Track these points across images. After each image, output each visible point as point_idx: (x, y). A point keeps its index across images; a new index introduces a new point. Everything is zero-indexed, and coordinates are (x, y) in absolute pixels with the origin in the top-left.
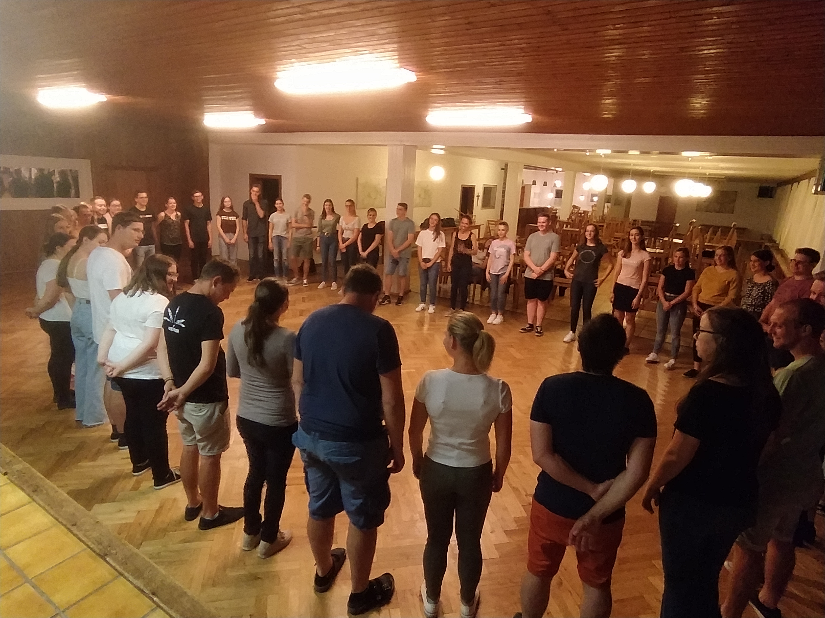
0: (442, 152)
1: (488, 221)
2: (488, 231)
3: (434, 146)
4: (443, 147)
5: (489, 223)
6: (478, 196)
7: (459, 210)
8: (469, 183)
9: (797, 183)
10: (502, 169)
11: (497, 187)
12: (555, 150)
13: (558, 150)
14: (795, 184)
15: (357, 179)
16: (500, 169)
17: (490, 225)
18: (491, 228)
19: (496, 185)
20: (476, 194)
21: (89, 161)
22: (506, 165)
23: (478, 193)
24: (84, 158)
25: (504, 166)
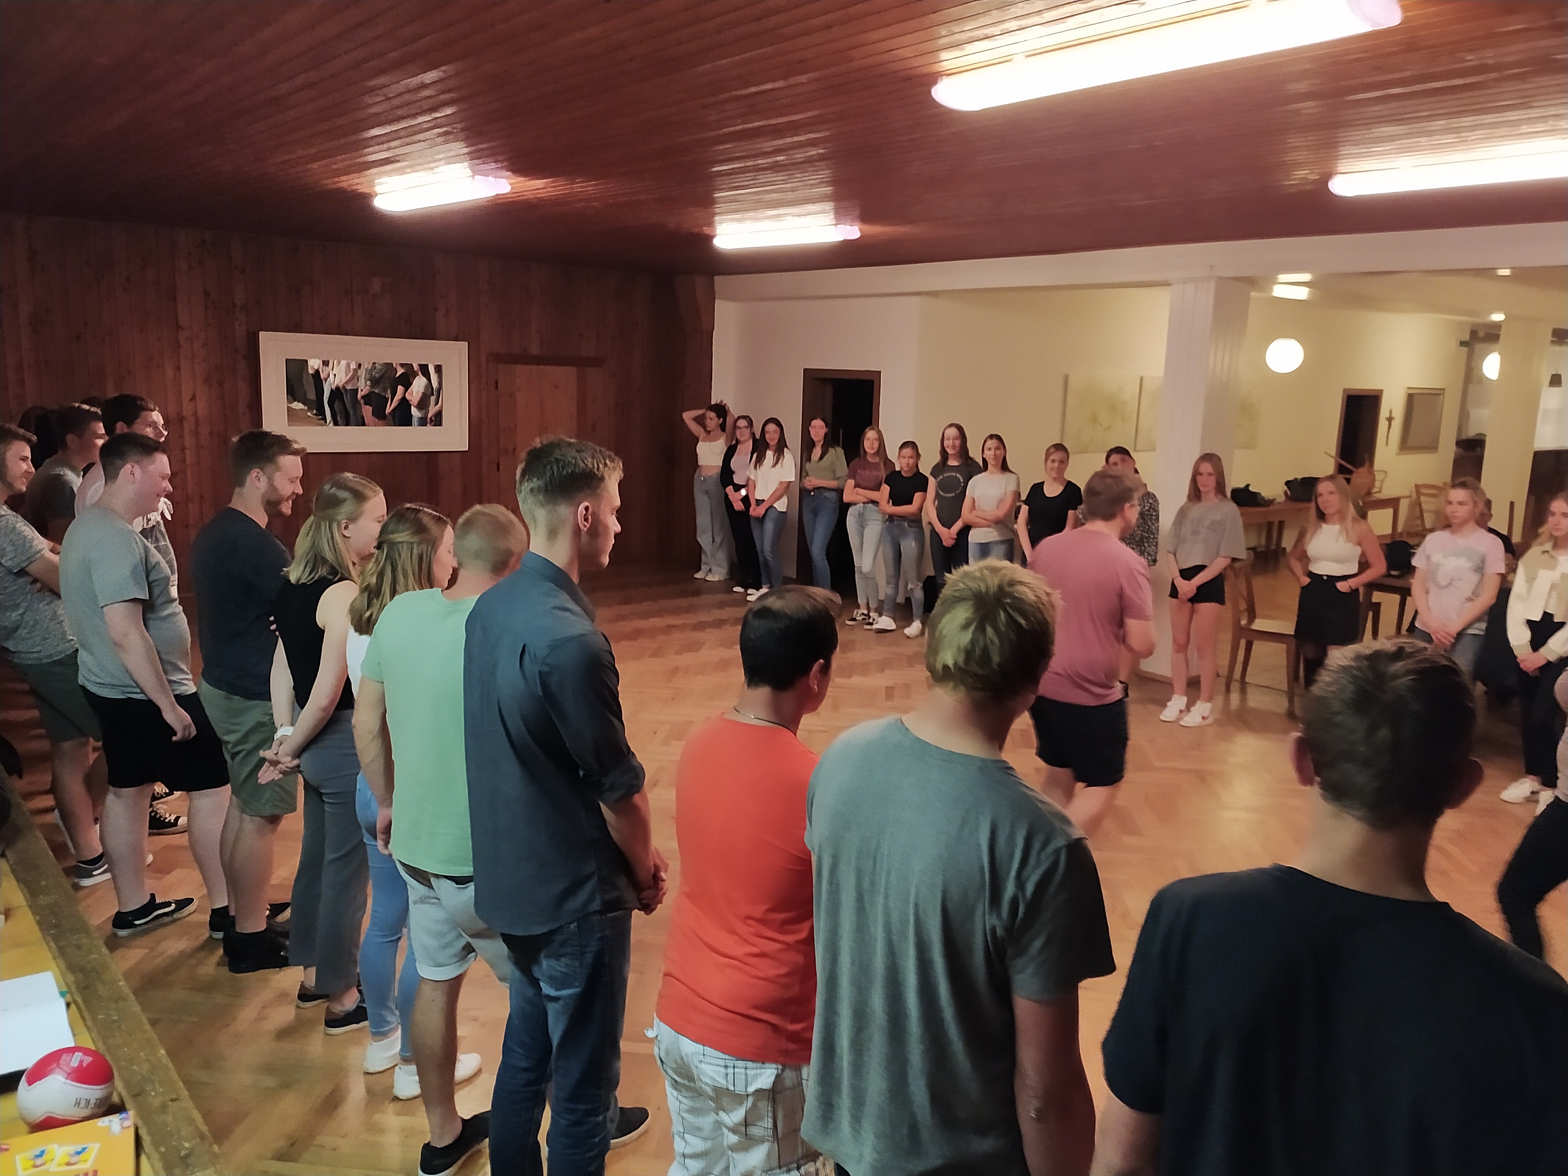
0: (1302, 293)
1: (1417, 486)
2: (1418, 513)
3: (1282, 278)
4: (1306, 277)
5: (1418, 493)
6: (1390, 420)
7: (1333, 453)
8: (1364, 384)
10: (1463, 344)
11: (1446, 392)
15: (1066, 379)
16: (1454, 345)
17: (1422, 498)
18: (1424, 507)
19: (1444, 389)
20: (1384, 414)
21: (464, 345)
22: (1474, 334)
23: (1391, 411)
24: (456, 339)
25: (1468, 335)
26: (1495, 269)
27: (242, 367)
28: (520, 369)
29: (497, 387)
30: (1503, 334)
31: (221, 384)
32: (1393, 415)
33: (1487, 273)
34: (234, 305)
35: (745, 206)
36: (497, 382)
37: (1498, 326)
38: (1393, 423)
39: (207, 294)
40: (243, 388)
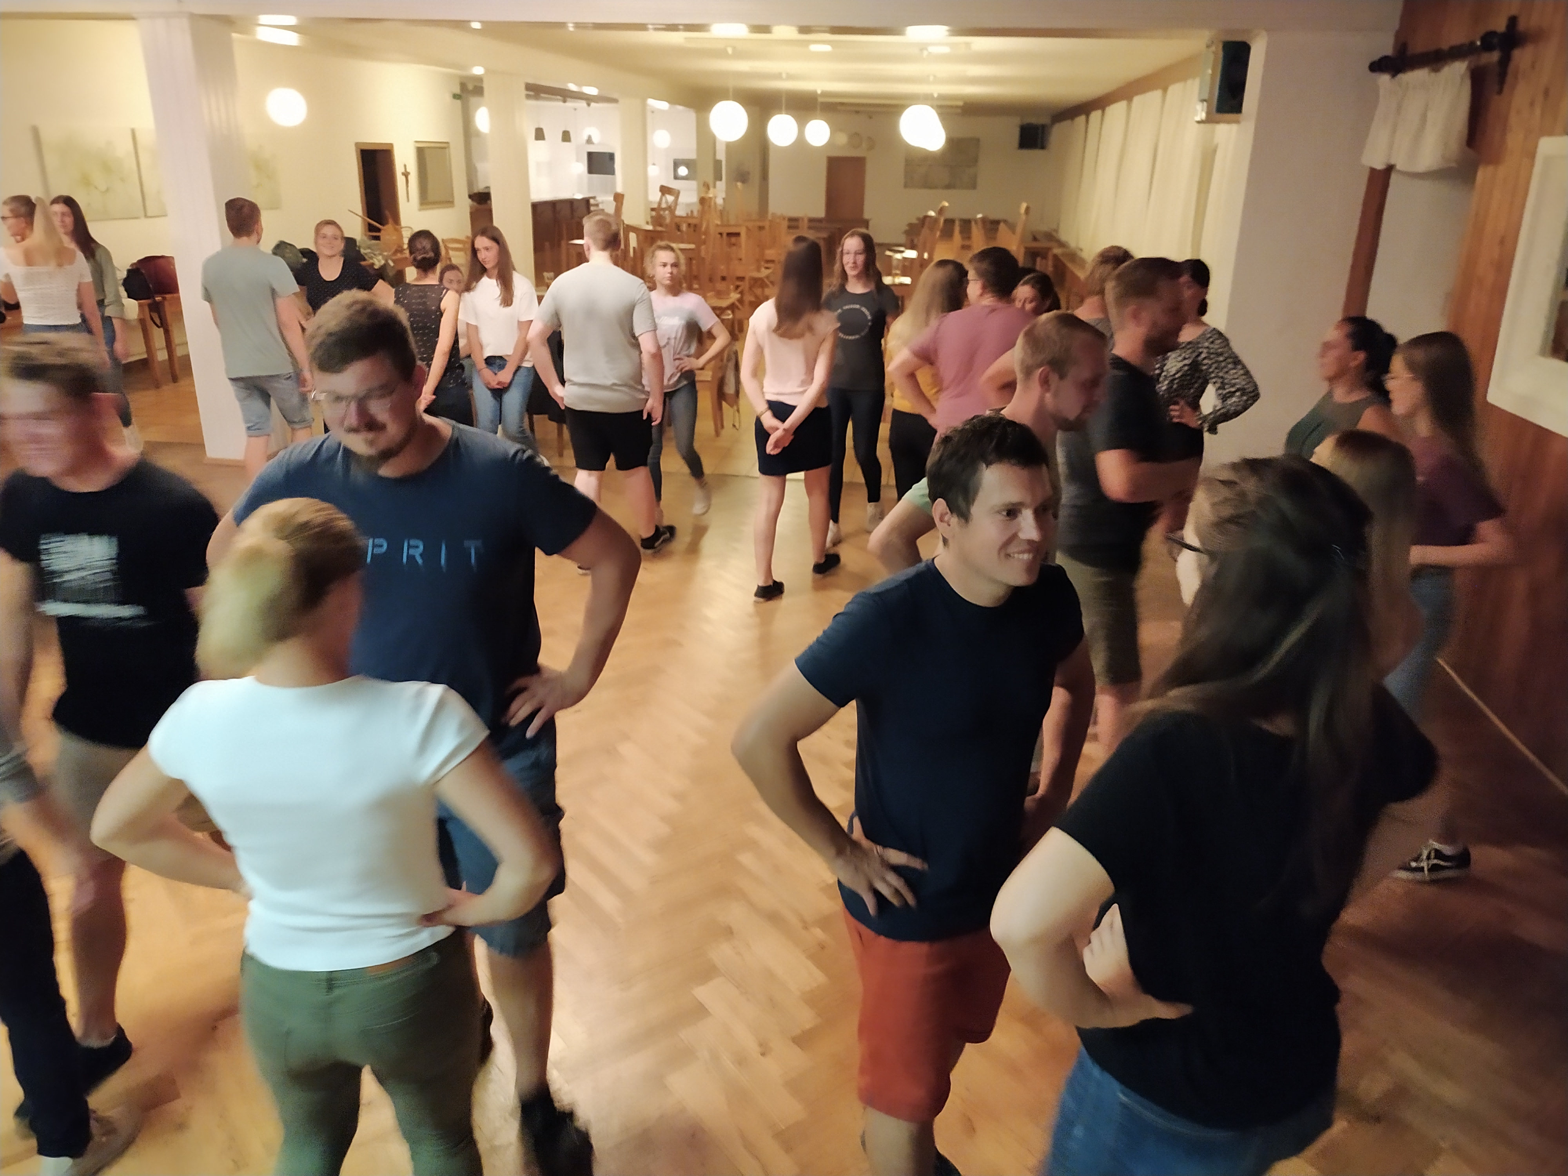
0: (292, 39)
3: (264, 19)
4: (291, 20)
6: (406, 175)
7: (360, 212)
8: (375, 138)
9: (1099, 112)
10: (456, 96)
11: (451, 146)
12: (571, 27)
13: (578, 25)
14: (1095, 115)
15: (35, 132)
16: (448, 98)
19: (447, 143)
20: (399, 169)
22: (463, 86)
23: (405, 166)
25: (459, 87)
26: (469, 21)
30: (486, 86)
32: (408, 170)
33: (461, 25)
37: (479, 79)
38: (409, 177)
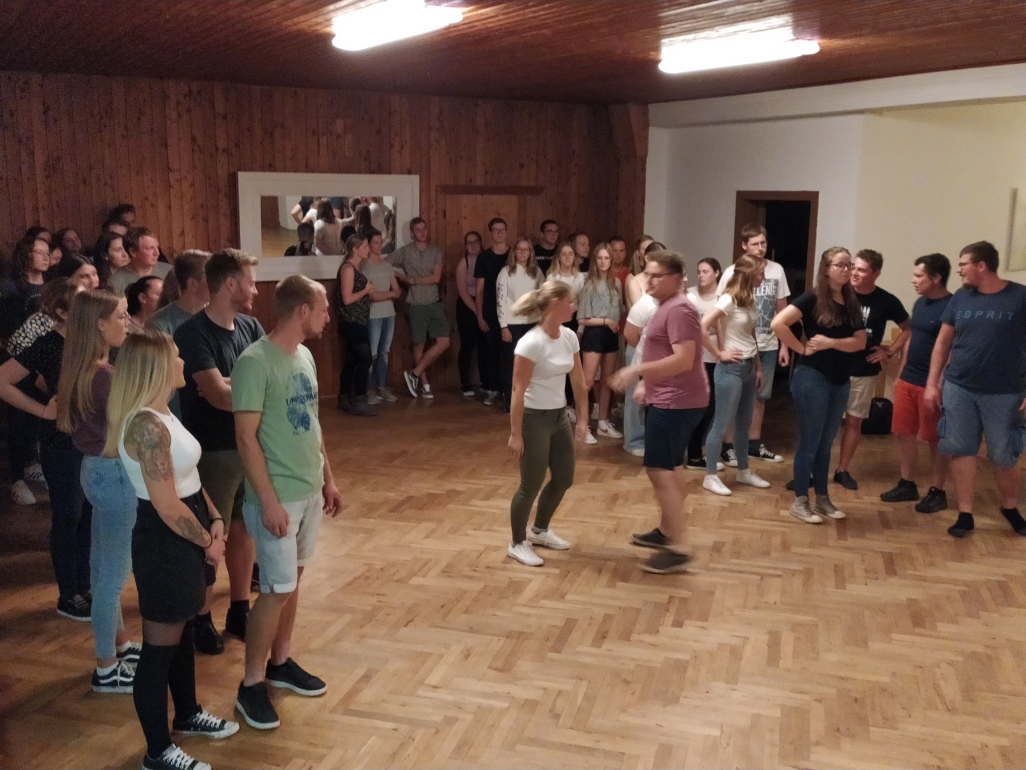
21: (415, 179)
24: (409, 172)
27: (224, 204)
28: (466, 199)
29: (445, 217)
31: (206, 220)
34: (217, 149)
35: (702, 23)
36: (445, 212)
39: (194, 139)
40: (225, 224)
